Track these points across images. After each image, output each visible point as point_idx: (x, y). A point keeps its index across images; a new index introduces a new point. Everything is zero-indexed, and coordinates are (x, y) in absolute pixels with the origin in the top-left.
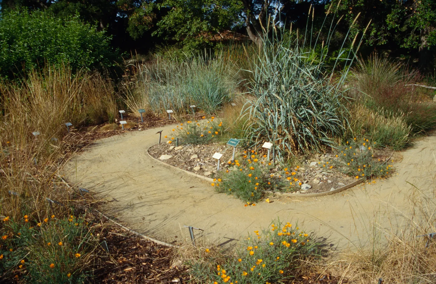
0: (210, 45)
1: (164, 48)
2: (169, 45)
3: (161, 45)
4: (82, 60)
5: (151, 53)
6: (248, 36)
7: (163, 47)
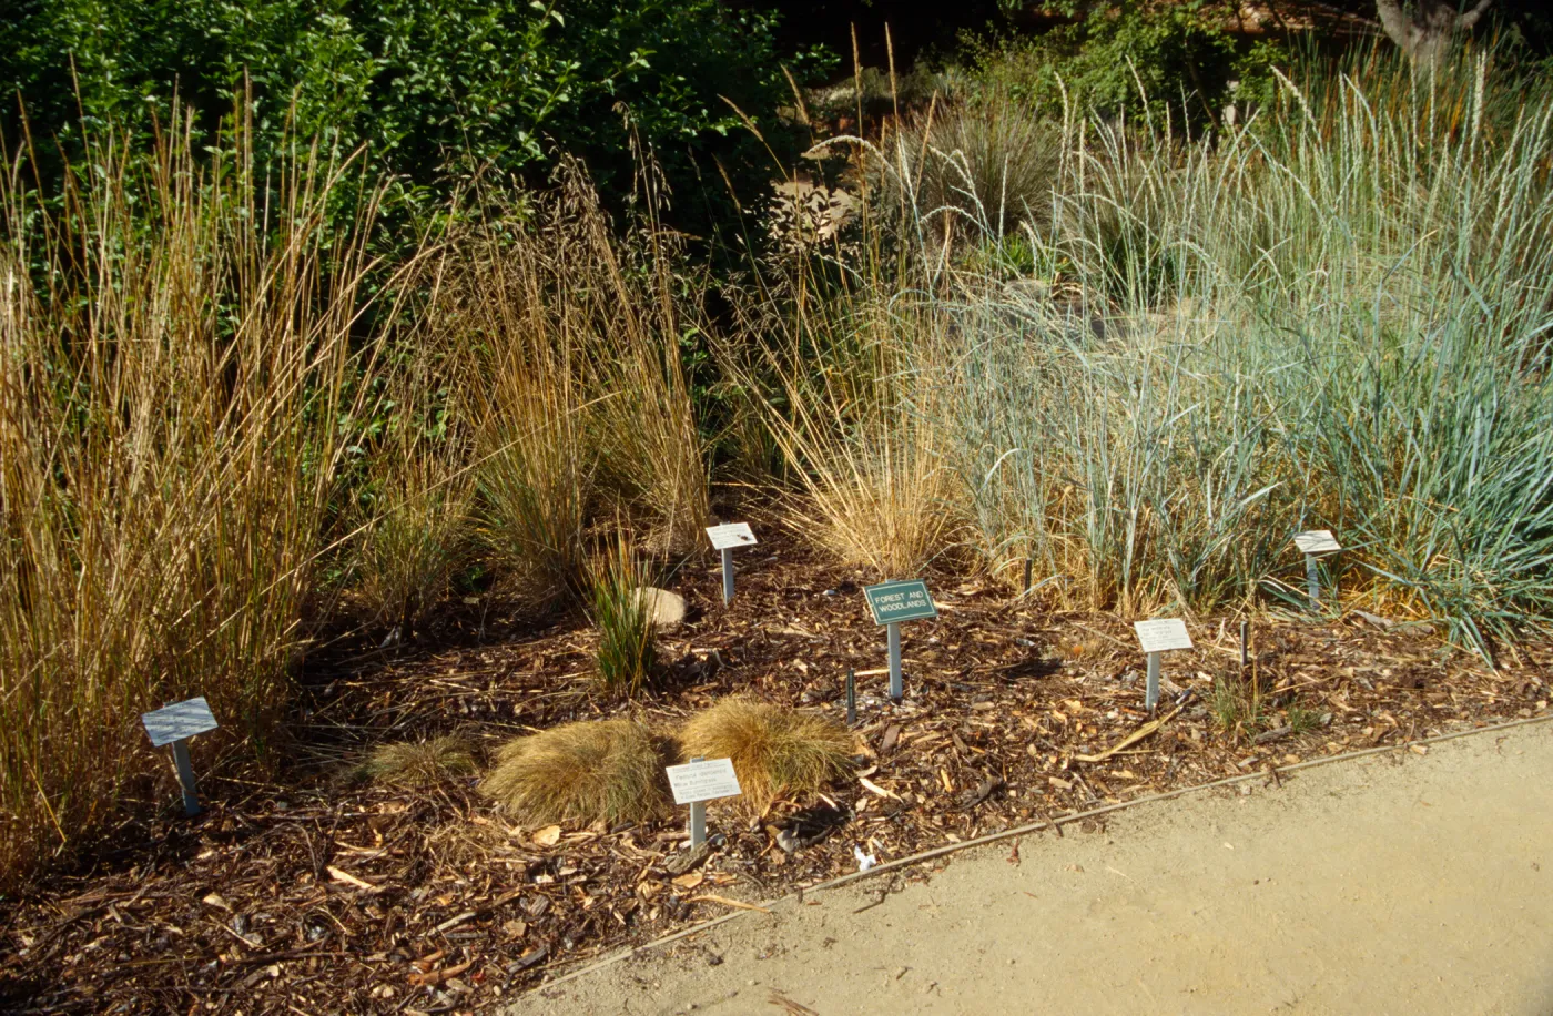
0: (1220, 48)
1: (998, 46)
2: (1019, 33)
3: (985, 31)
4: (496, 78)
5: (921, 68)
6: (1379, 21)
7: (990, 41)
